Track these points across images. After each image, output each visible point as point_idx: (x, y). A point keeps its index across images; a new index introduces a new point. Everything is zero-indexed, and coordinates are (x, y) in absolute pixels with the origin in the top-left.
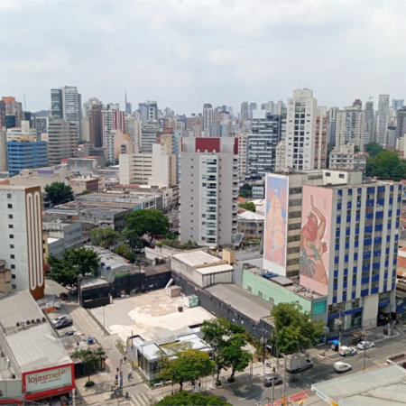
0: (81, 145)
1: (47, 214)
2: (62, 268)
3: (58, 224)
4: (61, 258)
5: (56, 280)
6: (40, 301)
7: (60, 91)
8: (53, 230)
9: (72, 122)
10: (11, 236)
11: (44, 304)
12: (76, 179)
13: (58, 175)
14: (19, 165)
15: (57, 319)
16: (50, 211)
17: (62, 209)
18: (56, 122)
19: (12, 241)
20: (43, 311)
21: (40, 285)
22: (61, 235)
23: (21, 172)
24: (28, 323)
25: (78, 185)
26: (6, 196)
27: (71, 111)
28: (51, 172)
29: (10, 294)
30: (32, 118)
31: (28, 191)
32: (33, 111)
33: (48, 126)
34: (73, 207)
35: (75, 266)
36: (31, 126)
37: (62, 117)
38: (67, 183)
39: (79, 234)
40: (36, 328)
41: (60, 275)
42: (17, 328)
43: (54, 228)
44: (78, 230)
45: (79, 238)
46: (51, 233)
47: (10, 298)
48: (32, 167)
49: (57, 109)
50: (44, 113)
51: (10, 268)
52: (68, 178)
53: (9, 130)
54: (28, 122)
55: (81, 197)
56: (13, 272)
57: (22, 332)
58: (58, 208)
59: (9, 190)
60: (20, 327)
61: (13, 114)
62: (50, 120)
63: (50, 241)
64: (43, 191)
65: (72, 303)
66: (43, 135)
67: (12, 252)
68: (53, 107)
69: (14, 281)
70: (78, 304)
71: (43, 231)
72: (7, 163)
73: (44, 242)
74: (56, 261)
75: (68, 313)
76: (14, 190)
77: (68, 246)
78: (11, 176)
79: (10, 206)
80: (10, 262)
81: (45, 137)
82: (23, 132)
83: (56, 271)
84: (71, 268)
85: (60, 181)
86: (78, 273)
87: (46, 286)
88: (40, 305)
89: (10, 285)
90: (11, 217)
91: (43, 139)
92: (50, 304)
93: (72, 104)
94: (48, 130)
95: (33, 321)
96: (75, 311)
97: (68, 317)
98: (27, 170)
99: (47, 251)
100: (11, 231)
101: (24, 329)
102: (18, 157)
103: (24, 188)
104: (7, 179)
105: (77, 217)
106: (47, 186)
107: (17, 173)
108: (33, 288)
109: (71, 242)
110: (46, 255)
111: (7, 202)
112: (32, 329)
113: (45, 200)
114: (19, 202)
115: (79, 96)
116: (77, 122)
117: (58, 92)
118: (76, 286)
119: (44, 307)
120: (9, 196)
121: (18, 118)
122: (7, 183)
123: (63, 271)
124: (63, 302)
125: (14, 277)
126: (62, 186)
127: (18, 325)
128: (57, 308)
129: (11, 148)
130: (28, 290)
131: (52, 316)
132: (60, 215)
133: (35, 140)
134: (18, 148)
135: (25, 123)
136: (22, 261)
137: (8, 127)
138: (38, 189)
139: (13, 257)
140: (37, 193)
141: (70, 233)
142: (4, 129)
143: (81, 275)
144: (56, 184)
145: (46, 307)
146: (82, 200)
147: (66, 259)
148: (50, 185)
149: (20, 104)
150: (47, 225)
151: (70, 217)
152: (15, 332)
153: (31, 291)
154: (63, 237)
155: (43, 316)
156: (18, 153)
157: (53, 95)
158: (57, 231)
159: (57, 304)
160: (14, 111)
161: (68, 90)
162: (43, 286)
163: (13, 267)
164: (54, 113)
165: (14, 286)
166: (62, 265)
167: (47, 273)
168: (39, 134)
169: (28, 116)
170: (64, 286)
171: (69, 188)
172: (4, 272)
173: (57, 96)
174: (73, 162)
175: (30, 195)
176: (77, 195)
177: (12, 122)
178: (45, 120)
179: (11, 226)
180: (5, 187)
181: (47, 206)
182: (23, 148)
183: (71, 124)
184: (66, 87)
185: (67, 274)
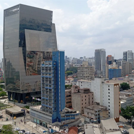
0: (133, 70)
1: (121, 93)
2: (125, 113)
3: (125, 97)
4: (125, 109)
5: (123, 117)
6: (118, 123)
7: (126, 52)
8: (123, 99)
9: (130, 62)
10: (109, 99)
11: (119, 124)
12: (131, 82)
13: (125, 80)
14: (112, 76)
15: (123, 131)
16: (121, 92)
17: (126, 92)
18: (125, 62)
19: (109, 101)
20: (119, 126)
21: (118, 117)
22: (125, 101)
23: (113, 79)
24: (114, 130)
25: (132, 84)
26: (108, 86)
27: (130, 59)
28: (122, 79)
29: (108, 118)
30: (117, 61)
31: (115, 85)
32: (117, 59)
33: (122, 64)
34: (129, 92)
35: (130, 113)
36: (116, 64)
37: (127, 61)
38: (128, 83)
39: (132, 101)
40: (116, 132)
41: (125, 115)
42: (110, 131)
43: (123, 98)
44: (132, 100)
45: (132, 103)
46: (122, 100)
47: (108, 120)
48: (116, 77)
49: (125, 58)
50: (120, 60)
51: (108, 110)
52: (128, 81)
53: (109, 65)
54: (115, 63)
55: (133, 88)
56: (109, 111)
57: (112, 132)
58: (125, 91)
59: (109, 84)
60: (111, 131)
61: (111, 60)
62: (123, 62)
63: (122, 102)
64: (120, 85)
65: (129, 126)
66: (120, 67)
67: (109, 104)
68: (124, 57)
69: (109, 114)
70: (131, 127)
71: (119, 99)
72: (108, 76)
73: (119, 102)
74: (123, 110)
75: (127, 129)
76: (110, 84)
77: (128, 105)
78: (109, 80)
79: (109, 89)
80: (108, 108)
81: (121, 67)
82: (114, 66)
83: (123, 113)
84: (129, 113)
85: (125, 82)
86: (131, 115)
87: (120, 118)
88: (118, 124)
89: (108, 115)
90: (109, 93)
91: (120, 68)
92: (121, 125)
93: (130, 56)
94: (122, 65)
95: (115, 130)
96: (130, 129)
97: (127, 131)
98: (115, 78)
99: (120, 105)
100: (109, 98)
101: (112, 131)
102: (112, 74)
103: (113, 84)
104: (108, 81)
105: (131, 95)
106: (121, 84)
107: (111, 79)
108: (115, 118)
109: (129, 104)
110: (120, 107)
111: (108, 88)
112: (115, 132)
113: (120, 88)
114: (112, 88)
115: (133, 53)
116: (132, 62)
117: (125, 53)
118: (131, 120)
119: (119, 125)
120: (109, 86)
121: (112, 62)
122: (108, 82)
123: (126, 114)
124: (126, 125)
125: (109, 113)
126: (126, 84)
127: (110, 129)
128: (123, 127)
129: (110, 71)
130: (114, 118)
131: (122, 129)
132: (125, 94)
133: (117, 68)
134: (112, 71)
135: (114, 63)
136: (112, 108)
137: (109, 64)
138: (118, 84)
139: (109, 106)
140: (118, 86)
141: (129, 101)
142: (108, 65)
143: (132, 116)
144: (124, 83)
145: (120, 125)
146: (133, 89)
147: (127, 109)
148: (122, 83)
149: (113, 57)
150: (121, 97)
151: (129, 95)
152: (109, 132)
153: (115, 119)
154: (126, 101)
155: (119, 128)
156: (112, 72)
157: (124, 54)
158: (124, 99)
159: (123, 125)
160: (111, 59)
161: (129, 52)
162: (119, 118)
163: (109, 109)
164: (124, 59)
165: (109, 116)
166: (125, 111)
167: (120, 113)
168: (119, 67)
169: (115, 61)
170: (126, 119)
171: (128, 85)
172: (106, 111)
173: (125, 54)
174: (130, 76)
175: (115, 86)
176: (131, 87)
177: (110, 63)
178: (121, 62)
179: (109, 96)
180: (108, 83)
181: (121, 90)
182: (114, 71)
183: (130, 63)
184: (128, 51)
185: (127, 115)
